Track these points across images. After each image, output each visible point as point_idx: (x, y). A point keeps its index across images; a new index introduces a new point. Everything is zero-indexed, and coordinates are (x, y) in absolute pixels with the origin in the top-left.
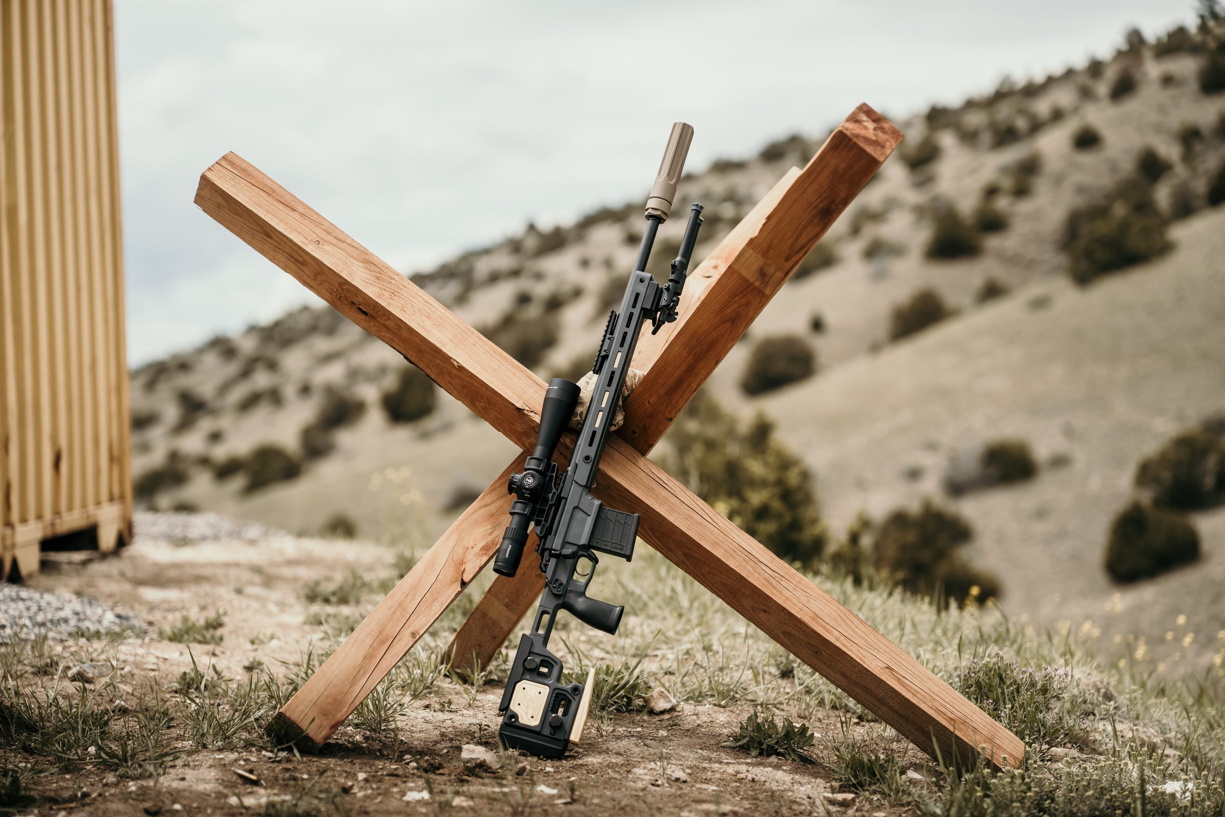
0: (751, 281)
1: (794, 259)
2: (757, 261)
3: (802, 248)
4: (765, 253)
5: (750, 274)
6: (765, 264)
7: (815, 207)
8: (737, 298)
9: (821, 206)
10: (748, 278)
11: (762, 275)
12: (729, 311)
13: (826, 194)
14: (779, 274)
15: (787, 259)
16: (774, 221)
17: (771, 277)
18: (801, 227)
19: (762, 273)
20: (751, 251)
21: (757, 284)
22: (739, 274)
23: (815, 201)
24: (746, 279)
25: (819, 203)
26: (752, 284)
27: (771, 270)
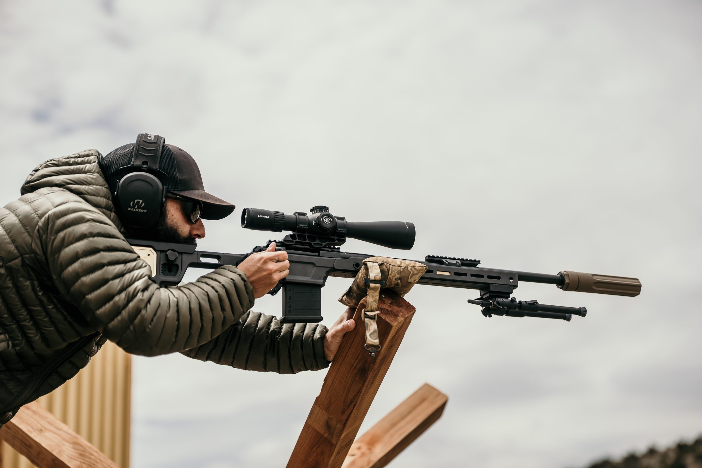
0: (322, 433)
1: (347, 413)
2: (323, 416)
3: (351, 403)
4: (327, 409)
5: (319, 427)
6: (329, 418)
7: (355, 368)
8: (315, 449)
9: (359, 366)
10: (320, 431)
11: (328, 427)
12: (311, 459)
13: (360, 356)
14: (339, 426)
15: (343, 413)
16: (330, 382)
17: (335, 429)
18: (348, 385)
19: (328, 426)
20: (318, 408)
21: (326, 435)
22: (313, 428)
23: (355, 362)
24: (318, 432)
25: (357, 365)
26: (323, 436)
27: (333, 423)
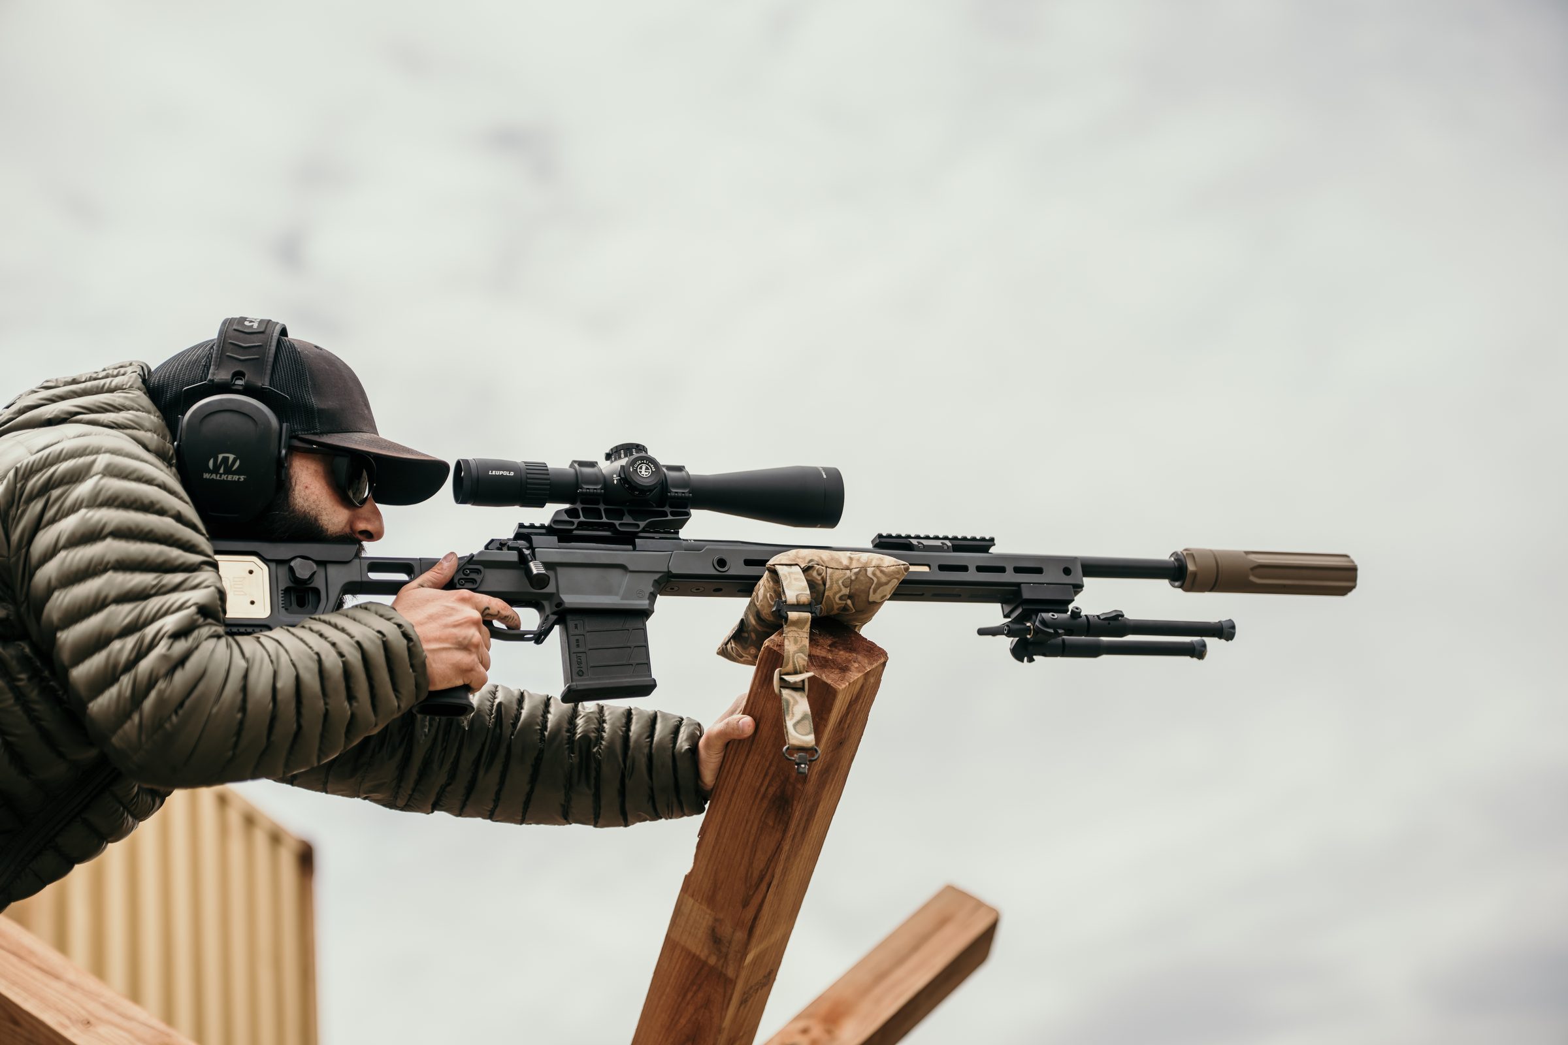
0: (703, 956)
1: (755, 901)
2: (703, 918)
3: (761, 878)
4: (711, 900)
5: (698, 945)
6: (716, 920)
7: (764, 796)
8: (689, 995)
9: (771, 790)
10: (698, 953)
11: (715, 942)
12: (683, 1021)
13: (773, 768)
14: (740, 935)
15: (745, 904)
16: (711, 836)
17: (730, 943)
18: (751, 839)
19: (715, 939)
20: (691, 901)
21: (712, 961)
22: (683, 949)
23: (762, 784)
24: (694, 955)
25: (767, 789)
26: (705, 963)
27: (726, 930)
